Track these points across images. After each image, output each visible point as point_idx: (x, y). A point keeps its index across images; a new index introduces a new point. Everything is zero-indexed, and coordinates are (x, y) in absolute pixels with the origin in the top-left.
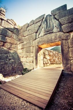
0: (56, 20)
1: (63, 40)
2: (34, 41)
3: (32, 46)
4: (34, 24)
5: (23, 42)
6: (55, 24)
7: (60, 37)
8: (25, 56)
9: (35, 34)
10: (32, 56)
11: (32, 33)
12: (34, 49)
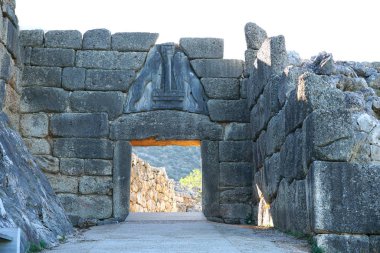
0: (192, 74)
1: (208, 140)
2: (116, 122)
3: (108, 136)
4: (111, 49)
5: (61, 112)
6: (189, 85)
7: (201, 129)
8: (70, 171)
9: (120, 94)
10: (107, 171)
11: (108, 86)
12: (116, 150)
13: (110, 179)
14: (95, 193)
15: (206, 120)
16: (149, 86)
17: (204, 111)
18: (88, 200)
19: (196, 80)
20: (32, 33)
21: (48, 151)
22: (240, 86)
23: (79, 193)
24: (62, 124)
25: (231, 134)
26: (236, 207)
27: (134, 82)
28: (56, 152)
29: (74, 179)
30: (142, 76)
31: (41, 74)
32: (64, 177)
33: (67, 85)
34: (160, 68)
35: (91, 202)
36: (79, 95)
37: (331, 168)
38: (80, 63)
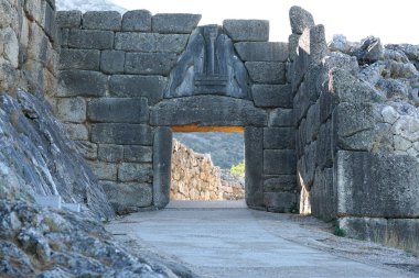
0: (236, 57)
1: (252, 126)
2: (156, 107)
3: (148, 122)
4: (152, 31)
5: (99, 96)
6: (232, 69)
7: (244, 115)
8: (109, 157)
9: (161, 78)
10: (147, 158)
11: (149, 70)
12: (157, 135)
13: (149, 166)
14: (135, 181)
15: (249, 105)
16: (191, 70)
17: (248, 96)
18: (127, 187)
19: (241, 64)
20: (69, 14)
21: (86, 137)
22: (286, 71)
23: (118, 181)
24: (100, 109)
25: (275, 120)
26: (279, 196)
27: (175, 65)
28: (94, 138)
29: (113, 166)
30: (184, 60)
31: (79, 57)
32: (102, 164)
33: (106, 69)
34: (203, 50)
35: (130, 190)
36: (118, 79)
37: (353, 157)
38: (119, 45)
